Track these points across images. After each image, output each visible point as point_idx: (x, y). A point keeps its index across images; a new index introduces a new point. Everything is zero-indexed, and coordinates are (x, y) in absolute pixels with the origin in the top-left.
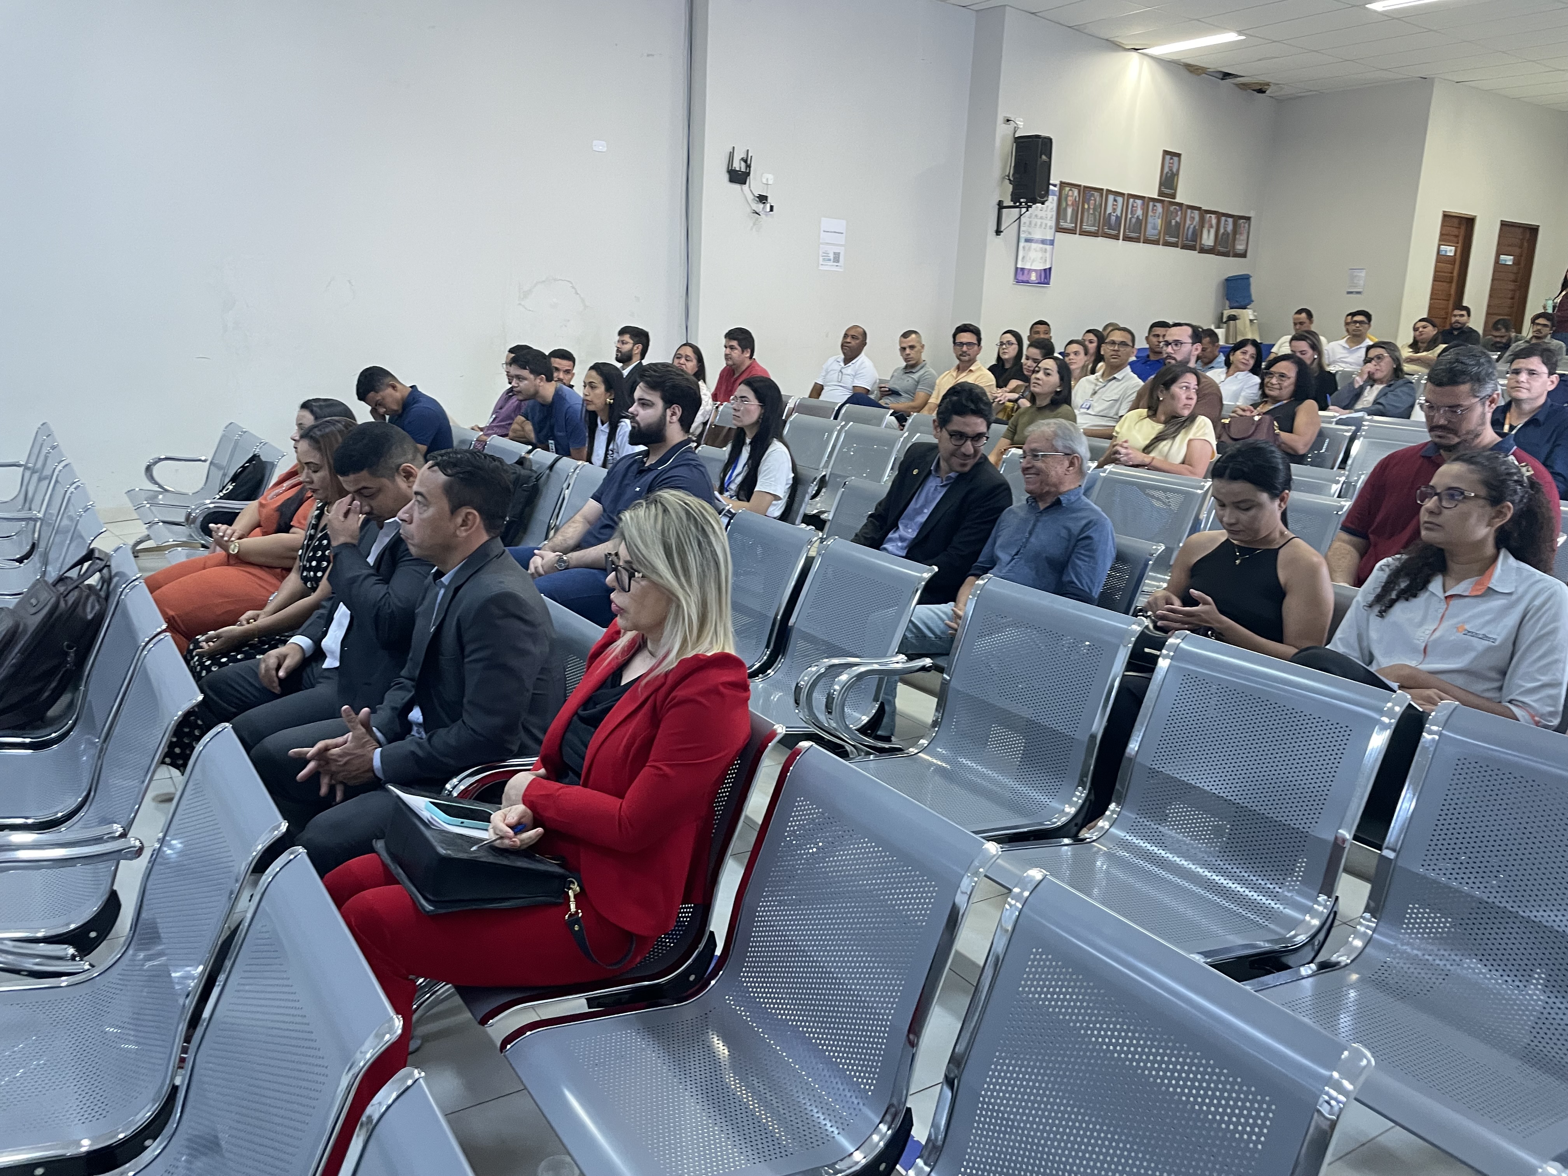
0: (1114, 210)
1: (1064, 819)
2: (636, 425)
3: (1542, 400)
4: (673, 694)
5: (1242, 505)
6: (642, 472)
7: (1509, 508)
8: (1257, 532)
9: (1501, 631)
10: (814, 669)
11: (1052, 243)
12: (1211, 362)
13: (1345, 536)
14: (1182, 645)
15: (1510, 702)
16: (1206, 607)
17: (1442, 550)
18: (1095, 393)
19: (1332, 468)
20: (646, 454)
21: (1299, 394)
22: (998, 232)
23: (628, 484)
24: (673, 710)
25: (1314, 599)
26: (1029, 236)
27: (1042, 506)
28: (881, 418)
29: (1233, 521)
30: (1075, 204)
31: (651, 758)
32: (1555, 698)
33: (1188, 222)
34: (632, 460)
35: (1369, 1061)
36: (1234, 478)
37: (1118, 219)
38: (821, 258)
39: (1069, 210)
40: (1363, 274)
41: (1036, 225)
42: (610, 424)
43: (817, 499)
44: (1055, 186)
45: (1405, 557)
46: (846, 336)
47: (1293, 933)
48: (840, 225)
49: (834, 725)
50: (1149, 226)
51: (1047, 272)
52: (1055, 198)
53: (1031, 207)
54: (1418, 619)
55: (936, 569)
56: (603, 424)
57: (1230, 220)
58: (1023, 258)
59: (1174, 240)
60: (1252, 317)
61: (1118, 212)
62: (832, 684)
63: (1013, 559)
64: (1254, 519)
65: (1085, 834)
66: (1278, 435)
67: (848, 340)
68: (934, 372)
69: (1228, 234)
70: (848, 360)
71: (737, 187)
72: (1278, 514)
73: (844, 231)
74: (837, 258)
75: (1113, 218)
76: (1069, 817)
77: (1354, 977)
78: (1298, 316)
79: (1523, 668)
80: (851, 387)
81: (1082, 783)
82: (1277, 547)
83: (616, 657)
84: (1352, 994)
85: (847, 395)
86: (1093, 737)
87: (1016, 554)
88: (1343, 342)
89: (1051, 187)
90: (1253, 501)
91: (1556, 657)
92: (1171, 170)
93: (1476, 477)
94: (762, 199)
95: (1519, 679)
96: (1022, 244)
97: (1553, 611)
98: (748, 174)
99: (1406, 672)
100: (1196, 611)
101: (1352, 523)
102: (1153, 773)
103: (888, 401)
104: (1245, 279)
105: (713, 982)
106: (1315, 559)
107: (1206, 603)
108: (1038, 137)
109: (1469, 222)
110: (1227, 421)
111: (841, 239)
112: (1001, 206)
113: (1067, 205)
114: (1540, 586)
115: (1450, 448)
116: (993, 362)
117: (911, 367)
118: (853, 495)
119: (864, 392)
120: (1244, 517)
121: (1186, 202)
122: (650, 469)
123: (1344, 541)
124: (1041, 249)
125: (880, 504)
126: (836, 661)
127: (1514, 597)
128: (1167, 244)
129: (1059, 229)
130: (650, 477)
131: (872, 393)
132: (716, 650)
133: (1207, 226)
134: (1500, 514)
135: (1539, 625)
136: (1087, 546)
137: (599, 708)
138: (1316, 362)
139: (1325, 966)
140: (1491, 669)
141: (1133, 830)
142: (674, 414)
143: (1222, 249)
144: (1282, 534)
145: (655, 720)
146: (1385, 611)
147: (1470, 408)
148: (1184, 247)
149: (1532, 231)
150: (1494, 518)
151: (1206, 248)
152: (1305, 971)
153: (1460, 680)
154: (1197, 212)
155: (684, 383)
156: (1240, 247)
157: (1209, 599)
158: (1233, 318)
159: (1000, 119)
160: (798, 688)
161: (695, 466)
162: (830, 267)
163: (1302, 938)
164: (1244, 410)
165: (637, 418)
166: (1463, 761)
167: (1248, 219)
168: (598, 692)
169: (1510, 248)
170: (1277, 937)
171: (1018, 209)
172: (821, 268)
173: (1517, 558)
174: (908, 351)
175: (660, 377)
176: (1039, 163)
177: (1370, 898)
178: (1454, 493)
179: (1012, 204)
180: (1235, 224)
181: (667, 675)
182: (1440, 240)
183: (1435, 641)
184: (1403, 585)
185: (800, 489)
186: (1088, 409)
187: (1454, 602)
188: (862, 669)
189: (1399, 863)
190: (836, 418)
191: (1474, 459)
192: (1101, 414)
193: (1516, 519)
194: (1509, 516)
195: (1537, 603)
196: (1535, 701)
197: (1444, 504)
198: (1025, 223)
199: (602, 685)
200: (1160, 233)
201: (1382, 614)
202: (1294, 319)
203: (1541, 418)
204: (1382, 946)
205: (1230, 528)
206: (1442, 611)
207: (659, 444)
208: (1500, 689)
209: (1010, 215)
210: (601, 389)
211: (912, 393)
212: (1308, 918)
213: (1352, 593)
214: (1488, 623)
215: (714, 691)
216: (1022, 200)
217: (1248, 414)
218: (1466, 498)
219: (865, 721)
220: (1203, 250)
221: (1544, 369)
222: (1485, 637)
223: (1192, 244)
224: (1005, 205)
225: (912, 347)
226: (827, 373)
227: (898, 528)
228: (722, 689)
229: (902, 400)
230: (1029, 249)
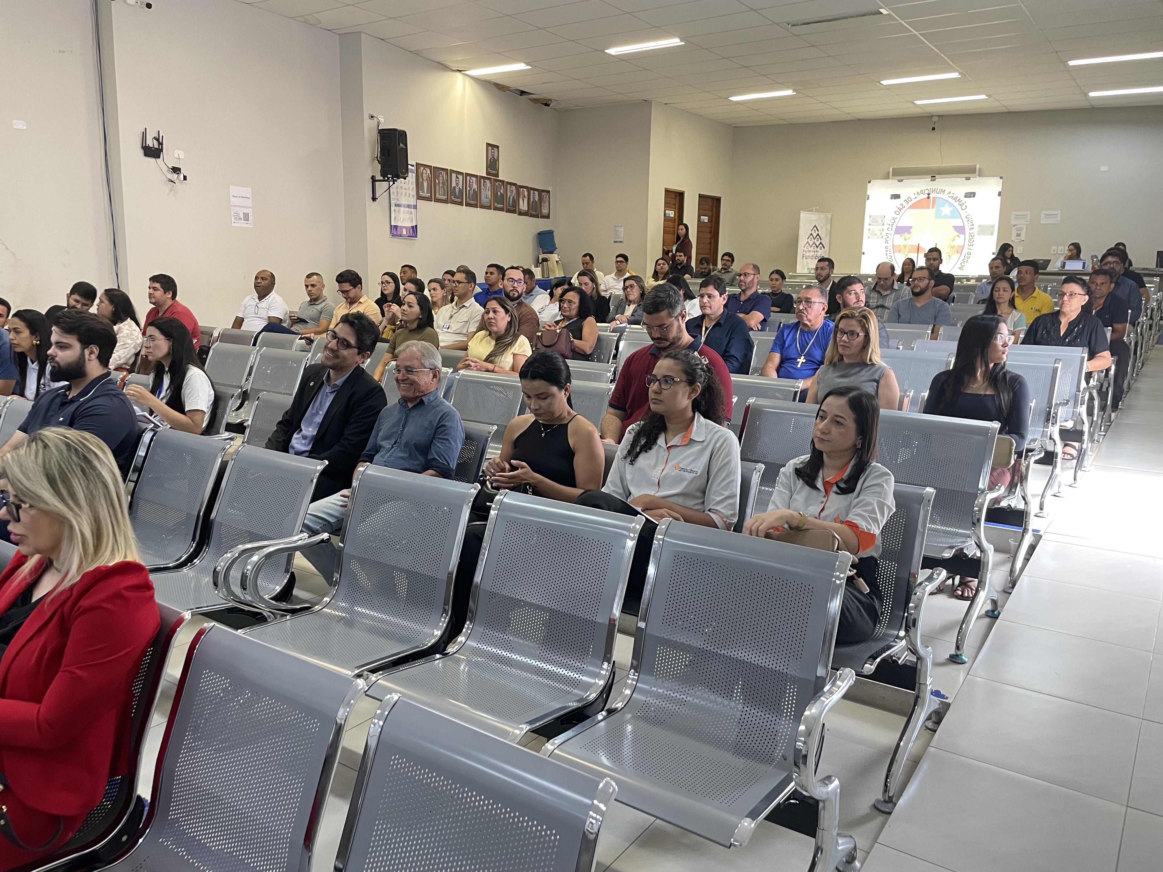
0: (457, 184)
1: (433, 641)
2: (56, 365)
3: (722, 310)
4: (79, 604)
5: (541, 396)
6: (65, 404)
7: (699, 386)
8: (553, 413)
9: (700, 466)
10: (229, 555)
11: (415, 207)
12: (531, 291)
13: (611, 410)
14: (505, 500)
15: (709, 510)
16: (524, 470)
17: (662, 417)
18: (452, 317)
19: (608, 363)
20: (69, 388)
21: (583, 314)
22: (374, 199)
23: (52, 416)
24: (79, 620)
25: (592, 455)
26: (398, 202)
27: (410, 405)
28: (292, 342)
29: (537, 407)
30: (429, 180)
31: (63, 665)
32: (733, 505)
33: (509, 194)
34: (56, 393)
35: (614, 789)
36: (534, 378)
37: (461, 191)
38: (233, 218)
39: (425, 184)
40: (622, 230)
41: (402, 194)
42: (39, 363)
43: (241, 410)
44: (413, 166)
45: (642, 423)
46: (256, 278)
47: (588, 693)
48: (247, 192)
49: (250, 598)
50: (483, 196)
51: (415, 228)
52: (414, 175)
53: (396, 181)
54: (653, 463)
55: (327, 462)
56: (33, 363)
57: (536, 193)
58: (395, 218)
59: (500, 206)
60: (557, 260)
61: (460, 186)
62: (245, 566)
63: (392, 447)
64: (550, 404)
65: (450, 649)
66: (572, 342)
67: (259, 281)
68: (333, 305)
69: (536, 202)
70: (261, 297)
71: (152, 160)
72: (565, 400)
73: (250, 196)
74: (246, 217)
75: (457, 190)
76: (437, 638)
77: (629, 716)
78: (584, 258)
79: (714, 488)
80: (266, 318)
81: (445, 611)
82: (567, 422)
83: (25, 578)
84: (629, 728)
85: (264, 324)
86: (450, 574)
87: (395, 443)
88: (613, 275)
89: (410, 167)
90: (547, 393)
91: (731, 479)
92: (493, 157)
93: (679, 368)
94: (176, 170)
95: (714, 495)
96: (393, 208)
97: (727, 450)
98: (162, 150)
99: (648, 500)
100: (518, 474)
101: (614, 401)
102: (492, 595)
103: (298, 328)
104: (550, 233)
105: (141, 840)
106: (590, 429)
107: (523, 467)
108: (395, 130)
109: (680, 195)
110: (540, 334)
111: (249, 203)
112: (374, 180)
113: (423, 179)
114: (719, 434)
115: (664, 349)
116: (379, 296)
117: (314, 300)
118: (265, 406)
119: (278, 322)
120: (544, 404)
121: (506, 180)
122: (72, 401)
123: (611, 414)
124: (408, 212)
125: (287, 413)
126: (249, 546)
127: (705, 443)
128: (496, 209)
129: (419, 197)
130: (72, 408)
131: (285, 322)
132: (118, 559)
133: (521, 196)
134: (694, 391)
135: (720, 460)
136: (442, 432)
137: (10, 626)
138: (595, 290)
139: (611, 712)
140: (697, 490)
141: (483, 639)
142: (92, 353)
143: (534, 213)
144: (569, 413)
145: (64, 629)
146: (634, 461)
147: (671, 325)
148: (508, 211)
149: (717, 201)
150: (691, 393)
151: (522, 212)
152: (600, 717)
153: (680, 500)
154: (514, 187)
155: (99, 326)
156: (545, 211)
157: (524, 464)
158: (545, 260)
159: (366, 116)
160: (215, 573)
161: (114, 396)
162: (241, 224)
163: (593, 696)
164: (550, 326)
165: (57, 359)
166: (677, 557)
167: (548, 192)
168: (9, 613)
169: (706, 212)
170: (579, 698)
171: (387, 183)
172: (233, 225)
173: (705, 417)
174: (310, 288)
175: (72, 323)
176: (398, 149)
177: (633, 658)
178: (667, 379)
179: (382, 178)
180: (540, 195)
181: (72, 588)
182: (665, 207)
183: (664, 476)
184: (643, 442)
185: (221, 405)
186: (448, 328)
187: (672, 450)
188: (272, 549)
189: (648, 631)
190: (254, 344)
191: (677, 356)
192: (457, 332)
193: (702, 394)
194: (699, 392)
195: (718, 445)
196: (722, 508)
197: (663, 386)
198: (393, 193)
199: (13, 604)
200: (491, 201)
201: (632, 463)
202: (582, 260)
203: (722, 322)
204: (643, 691)
205: (535, 412)
206: (666, 457)
207: (80, 379)
208: (703, 503)
209: (382, 187)
210: (26, 333)
211: (317, 319)
212: (597, 681)
213: (615, 449)
214: (693, 461)
215: (118, 595)
216: (389, 176)
217: (553, 328)
218: (675, 382)
219: (278, 590)
220: (520, 214)
221: (717, 293)
222: (691, 471)
223: (513, 209)
224: (377, 179)
225: (313, 286)
226: (246, 308)
227: (301, 430)
228: (125, 593)
229: (309, 326)
230: (399, 212)
